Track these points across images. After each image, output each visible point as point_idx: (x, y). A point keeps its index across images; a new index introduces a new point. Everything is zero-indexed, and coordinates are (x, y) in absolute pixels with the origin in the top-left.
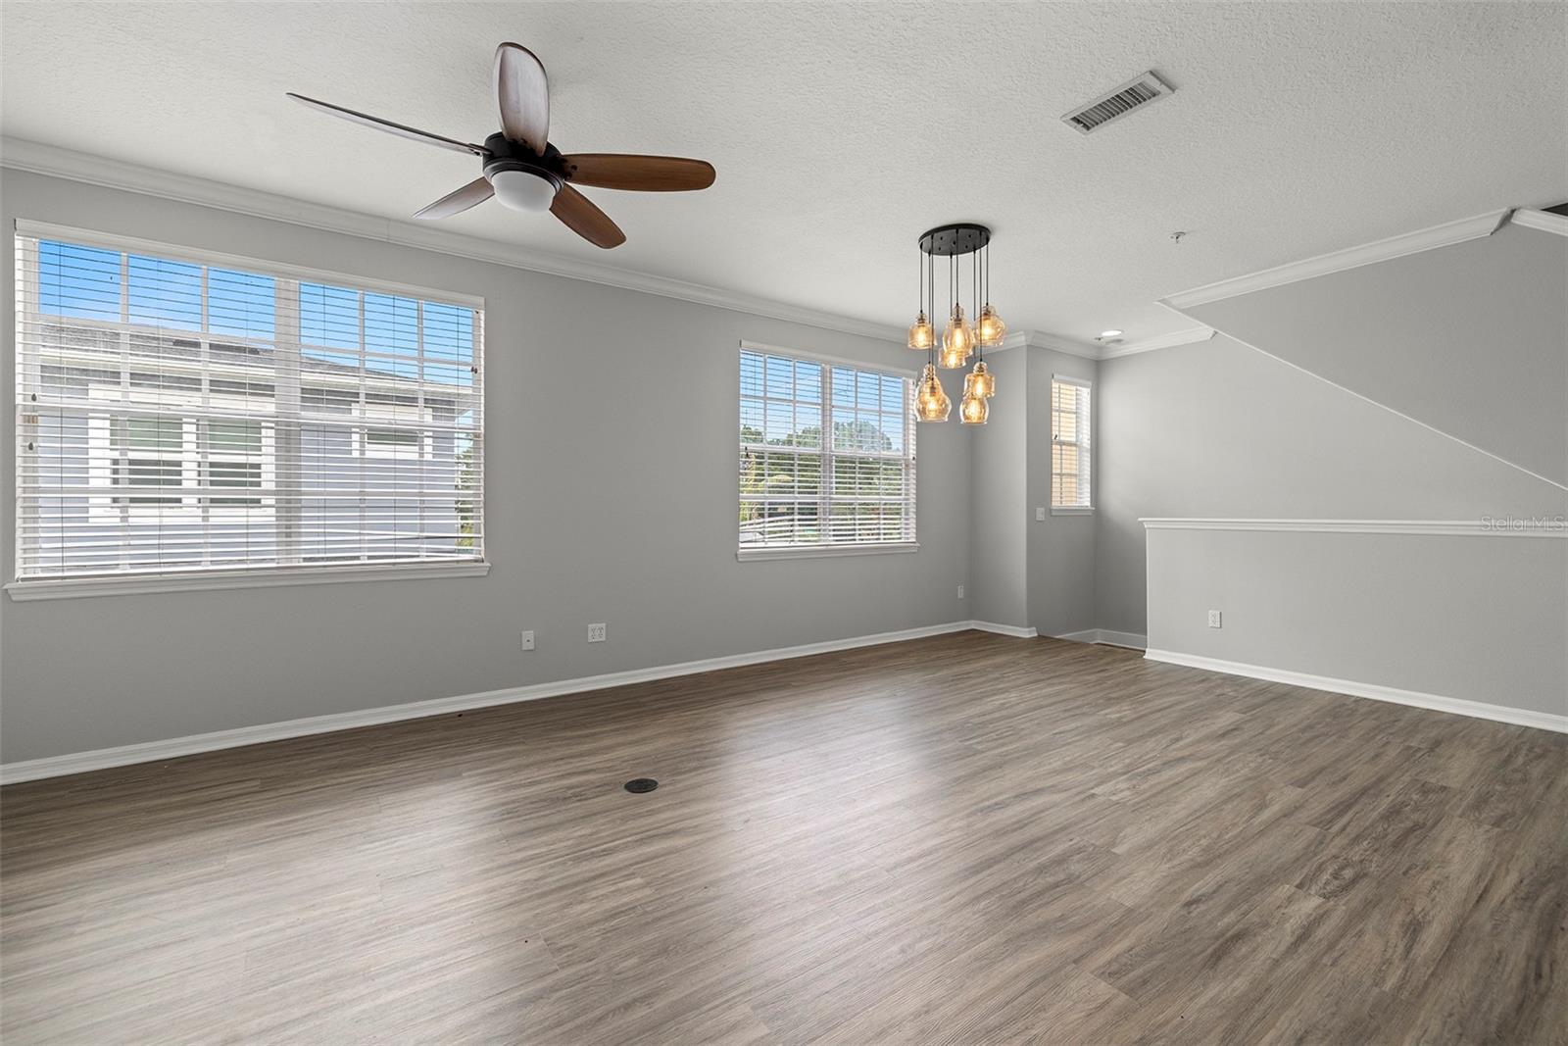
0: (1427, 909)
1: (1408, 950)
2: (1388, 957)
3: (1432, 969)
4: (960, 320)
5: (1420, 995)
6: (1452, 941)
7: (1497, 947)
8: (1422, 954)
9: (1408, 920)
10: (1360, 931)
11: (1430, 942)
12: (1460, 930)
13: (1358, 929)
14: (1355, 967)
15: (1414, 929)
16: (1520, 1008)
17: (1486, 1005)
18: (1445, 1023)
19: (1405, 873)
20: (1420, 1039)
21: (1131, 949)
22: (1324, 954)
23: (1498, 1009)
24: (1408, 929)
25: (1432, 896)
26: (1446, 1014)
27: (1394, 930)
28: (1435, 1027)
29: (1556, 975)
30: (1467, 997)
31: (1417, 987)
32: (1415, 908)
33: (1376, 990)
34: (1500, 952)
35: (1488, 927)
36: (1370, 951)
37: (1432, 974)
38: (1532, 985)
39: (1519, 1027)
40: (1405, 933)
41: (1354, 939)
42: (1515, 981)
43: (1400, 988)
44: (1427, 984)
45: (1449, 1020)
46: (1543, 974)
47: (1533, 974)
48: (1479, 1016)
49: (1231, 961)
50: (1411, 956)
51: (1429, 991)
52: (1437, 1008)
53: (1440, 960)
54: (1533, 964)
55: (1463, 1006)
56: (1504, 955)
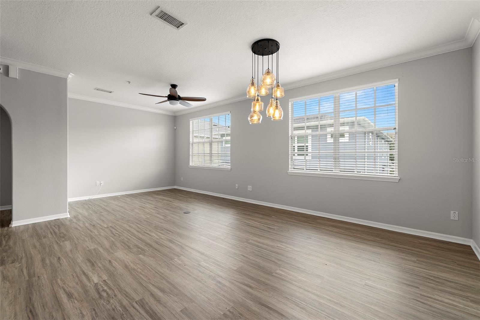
0: (74, 304)
1: (64, 290)
2: (66, 285)
3: (55, 290)
4: (253, 83)
5: (51, 284)
6: (58, 301)
7: (47, 310)
8: (61, 292)
9: (74, 296)
10: (78, 284)
11: (62, 296)
12: (60, 306)
13: (79, 284)
14: (68, 278)
15: (70, 296)
16: (30, 299)
17: (38, 294)
18: (42, 284)
19: (94, 310)
20: (44, 278)
21: (100, 252)
22: (77, 275)
23: (35, 295)
24: (71, 294)
25: (78, 310)
26: (44, 285)
27: (73, 291)
28: (44, 282)
29: (27, 316)
30: (43, 292)
31: (54, 285)
32: (77, 301)
33: (60, 278)
34: (45, 309)
35: (54, 314)
36: (70, 283)
37: (54, 289)
38: (31, 307)
39: (28, 295)
40: (70, 292)
41: (76, 282)
42: (36, 304)
43: (57, 282)
44: (53, 287)
45: (42, 285)
46: (30, 313)
47: (32, 310)
48: (37, 290)
49: (86, 262)
50: (62, 289)
51: (51, 286)
52: (46, 284)
53: (55, 293)
54: (34, 313)
55: (42, 289)
56: (43, 309)
